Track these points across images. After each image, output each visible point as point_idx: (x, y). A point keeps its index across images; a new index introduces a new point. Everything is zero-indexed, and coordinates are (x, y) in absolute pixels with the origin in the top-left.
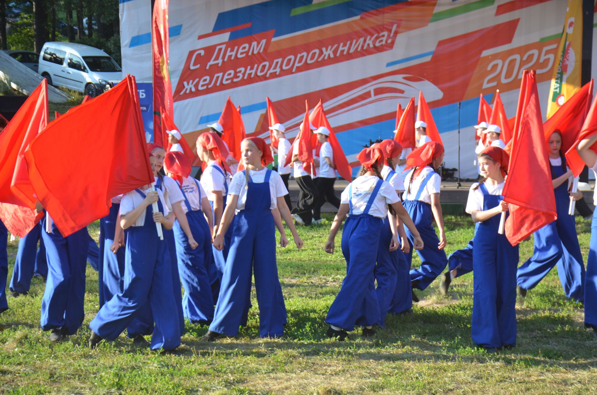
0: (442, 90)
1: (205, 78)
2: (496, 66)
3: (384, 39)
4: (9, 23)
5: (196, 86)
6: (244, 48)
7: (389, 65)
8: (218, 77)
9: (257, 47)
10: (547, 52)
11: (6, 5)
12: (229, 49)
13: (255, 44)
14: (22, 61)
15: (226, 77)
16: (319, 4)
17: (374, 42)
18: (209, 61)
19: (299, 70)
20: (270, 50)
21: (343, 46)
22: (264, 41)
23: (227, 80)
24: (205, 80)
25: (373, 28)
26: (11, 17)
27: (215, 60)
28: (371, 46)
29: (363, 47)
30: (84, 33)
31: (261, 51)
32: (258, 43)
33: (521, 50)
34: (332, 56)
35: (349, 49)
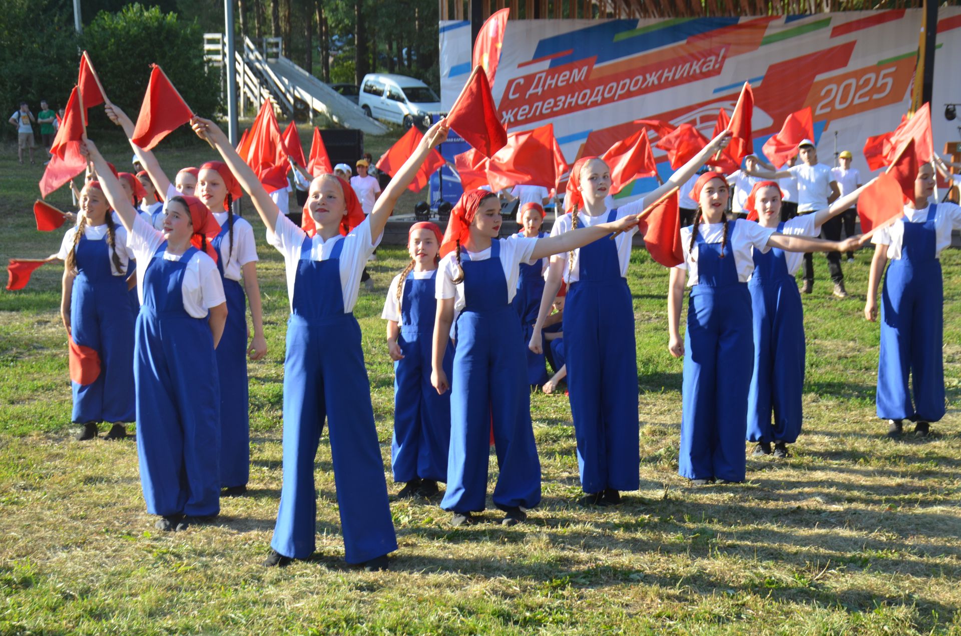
0: (772, 116)
1: (524, 107)
2: (829, 91)
3: (712, 64)
4: (332, 56)
5: (515, 116)
6: (565, 76)
7: (716, 91)
8: (537, 107)
9: (578, 75)
10: (885, 76)
11: (329, 38)
12: (549, 78)
13: (576, 71)
14: (344, 94)
15: (546, 106)
16: (644, 29)
17: (701, 68)
18: (529, 89)
19: (621, 97)
20: (592, 77)
21: (668, 72)
22: (585, 69)
23: (547, 109)
24: (524, 110)
25: (700, 53)
26: (334, 50)
27: (534, 89)
28: (698, 71)
29: (689, 73)
30: (403, 64)
31: (583, 78)
32: (579, 71)
33: (858, 74)
34: (656, 82)
35: (674, 75)
